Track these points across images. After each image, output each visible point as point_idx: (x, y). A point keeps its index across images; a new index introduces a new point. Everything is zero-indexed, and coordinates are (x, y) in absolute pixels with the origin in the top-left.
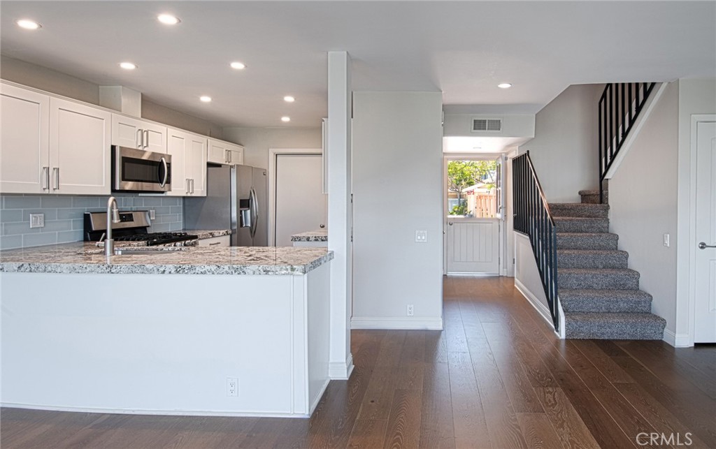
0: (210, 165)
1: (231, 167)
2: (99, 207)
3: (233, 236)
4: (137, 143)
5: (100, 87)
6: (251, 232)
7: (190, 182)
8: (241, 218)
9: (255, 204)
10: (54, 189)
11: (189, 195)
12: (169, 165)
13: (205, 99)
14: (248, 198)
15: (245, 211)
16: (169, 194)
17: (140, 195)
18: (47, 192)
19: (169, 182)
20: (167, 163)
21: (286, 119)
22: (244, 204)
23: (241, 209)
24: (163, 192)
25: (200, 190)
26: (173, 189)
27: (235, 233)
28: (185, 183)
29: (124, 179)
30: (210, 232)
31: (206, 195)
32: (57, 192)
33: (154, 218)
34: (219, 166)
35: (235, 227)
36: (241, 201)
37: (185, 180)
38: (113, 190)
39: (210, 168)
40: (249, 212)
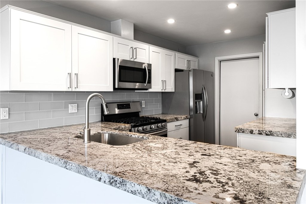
0: (177, 71)
1: (189, 71)
2: (111, 100)
3: (191, 119)
4: (130, 56)
5: (111, 22)
6: (203, 117)
7: (164, 82)
8: (196, 107)
9: (205, 97)
10: (75, 88)
11: (163, 91)
12: (150, 71)
13: (171, 21)
14: (201, 93)
15: (198, 102)
16: (150, 90)
17: (136, 91)
18: (70, 90)
19: (150, 82)
20: (148, 70)
21: (228, 31)
22: (198, 97)
23: (196, 101)
24: (147, 89)
25: (170, 88)
26: (153, 87)
27: (192, 118)
28: (161, 83)
29: (120, 80)
30: (176, 116)
31: (174, 91)
32: (77, 90)
33: (144, 106)
34: (182, 71)
35: (192, 113)
36: (196, 94)
37: (161, 81)
38: (114, 88)
39: (176, 73)
40: (201, 102)
